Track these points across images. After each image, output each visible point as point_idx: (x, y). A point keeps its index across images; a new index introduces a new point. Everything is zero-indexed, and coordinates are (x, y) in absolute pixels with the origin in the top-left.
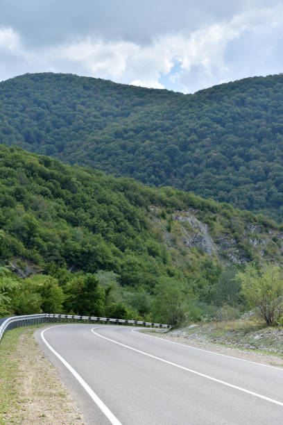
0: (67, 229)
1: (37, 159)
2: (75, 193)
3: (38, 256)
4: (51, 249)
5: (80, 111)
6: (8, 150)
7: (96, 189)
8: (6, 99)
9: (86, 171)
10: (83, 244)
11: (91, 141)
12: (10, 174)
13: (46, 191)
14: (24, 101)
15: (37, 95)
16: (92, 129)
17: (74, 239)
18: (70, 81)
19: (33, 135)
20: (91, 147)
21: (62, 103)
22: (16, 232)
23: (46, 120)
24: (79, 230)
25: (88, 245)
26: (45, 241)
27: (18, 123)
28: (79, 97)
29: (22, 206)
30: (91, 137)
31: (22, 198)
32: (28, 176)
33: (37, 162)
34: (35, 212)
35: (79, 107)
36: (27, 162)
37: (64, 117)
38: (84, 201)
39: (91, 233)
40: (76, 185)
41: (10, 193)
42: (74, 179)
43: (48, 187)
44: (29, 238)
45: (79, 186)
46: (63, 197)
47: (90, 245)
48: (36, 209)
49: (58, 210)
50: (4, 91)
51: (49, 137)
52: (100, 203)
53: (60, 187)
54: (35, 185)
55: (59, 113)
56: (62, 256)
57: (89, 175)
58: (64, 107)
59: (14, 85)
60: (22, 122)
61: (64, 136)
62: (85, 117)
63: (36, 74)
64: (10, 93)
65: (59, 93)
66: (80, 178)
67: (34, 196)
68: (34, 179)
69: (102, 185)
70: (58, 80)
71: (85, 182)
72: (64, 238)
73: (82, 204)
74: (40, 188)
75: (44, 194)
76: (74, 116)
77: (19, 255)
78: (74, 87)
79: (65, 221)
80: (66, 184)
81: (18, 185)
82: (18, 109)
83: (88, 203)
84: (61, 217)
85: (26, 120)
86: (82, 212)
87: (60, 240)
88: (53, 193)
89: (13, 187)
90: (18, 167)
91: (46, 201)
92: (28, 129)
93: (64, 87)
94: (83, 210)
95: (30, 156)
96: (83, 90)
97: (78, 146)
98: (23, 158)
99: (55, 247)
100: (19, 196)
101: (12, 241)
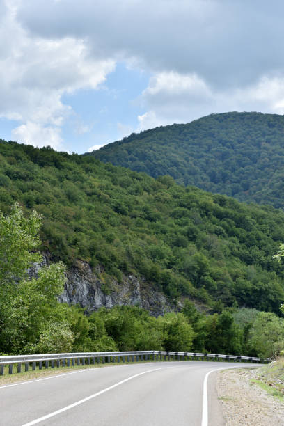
0: (240, 267)
1: (211, 198)
2: (250, 231)
3: (206, 294)
4: (221, 287)
5: (264, 148)
6: (184, 191)
7: (271, 226)
8: (191, 140)
9: (263, 209)
10: (255, 283)
11: (276, 179)
12: (184, 214)
13: (220, 230)
14: (210, 141)
15: (222, 134)
16: (278, 166)
17: (246, 277)
18: (255, 120)
19: (218, 175)
20: (276, 184)
21: (247, 141)
22: (186, 271)
23: (231, 160)
24: (252, 269)
25: (260, 283)
26: (215, 280)
27: (203, 163)
28: (264, 135)
29: (194, 245)
30: (276, 175)
31: (195, 237)
32: (202, 216)
33: (211, 202)
34: (206, 251)
35: (264, 144)
36: (201, 201)
37: (249, 155)
38: (259, 239)
39: (265, 271)
40: (251, 223)
41: (183, 234)
42: (249, 217)
43: (223, 226)
44: (200, 277)
45: (254, 224)
46: (237, 236)
47: (261, 283)
48: (208, 248)
49: (231, 248)
50: (189, 133)
51: (234, 177)
52: (275, 240)
53: (235, 225)
54: (209, 224)
55: (244, 152)
56: (233, 295)
57: (265, 213)
58: (249, 146)
59: (199, 126)
60: (207, 163)
61: (249, 174)
62: (271, 155)
63: (221, 114)
64: (195, 134)
65: (244, 131)
66: (255, 216)
67: (207, 235)
68: (209, 218)
69: (278, 222)
70: (242, 119)
71: (261, 220)
72: (235, 277)
73: (257, 242)
74: (213, 227)
75: (218, 233)
76: (259, 154)
77: (187, 295)
78: (259, 125)
79: (239, 259)
80: (240, 222)
81: (191, 225)
82: (204, 149)
83: (263, 241)
84: (235, 256)
85: (211, 160)
86: (256, 250)
87: (230, 278)
88: (227, 231)
89: (186, 227)
90: (193, 207)
91: (220, 240)
92: (214, 169)
93: (249, 125)
94: (257, 248)
95: (205, 196)
96: (267, 127)
97: (264, 184)
98: (198, 198)
99: (225, 286)
100: (191, 236)
101: (180, 280)
